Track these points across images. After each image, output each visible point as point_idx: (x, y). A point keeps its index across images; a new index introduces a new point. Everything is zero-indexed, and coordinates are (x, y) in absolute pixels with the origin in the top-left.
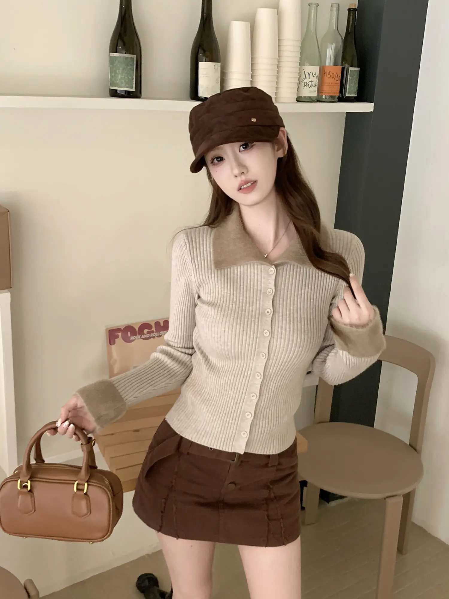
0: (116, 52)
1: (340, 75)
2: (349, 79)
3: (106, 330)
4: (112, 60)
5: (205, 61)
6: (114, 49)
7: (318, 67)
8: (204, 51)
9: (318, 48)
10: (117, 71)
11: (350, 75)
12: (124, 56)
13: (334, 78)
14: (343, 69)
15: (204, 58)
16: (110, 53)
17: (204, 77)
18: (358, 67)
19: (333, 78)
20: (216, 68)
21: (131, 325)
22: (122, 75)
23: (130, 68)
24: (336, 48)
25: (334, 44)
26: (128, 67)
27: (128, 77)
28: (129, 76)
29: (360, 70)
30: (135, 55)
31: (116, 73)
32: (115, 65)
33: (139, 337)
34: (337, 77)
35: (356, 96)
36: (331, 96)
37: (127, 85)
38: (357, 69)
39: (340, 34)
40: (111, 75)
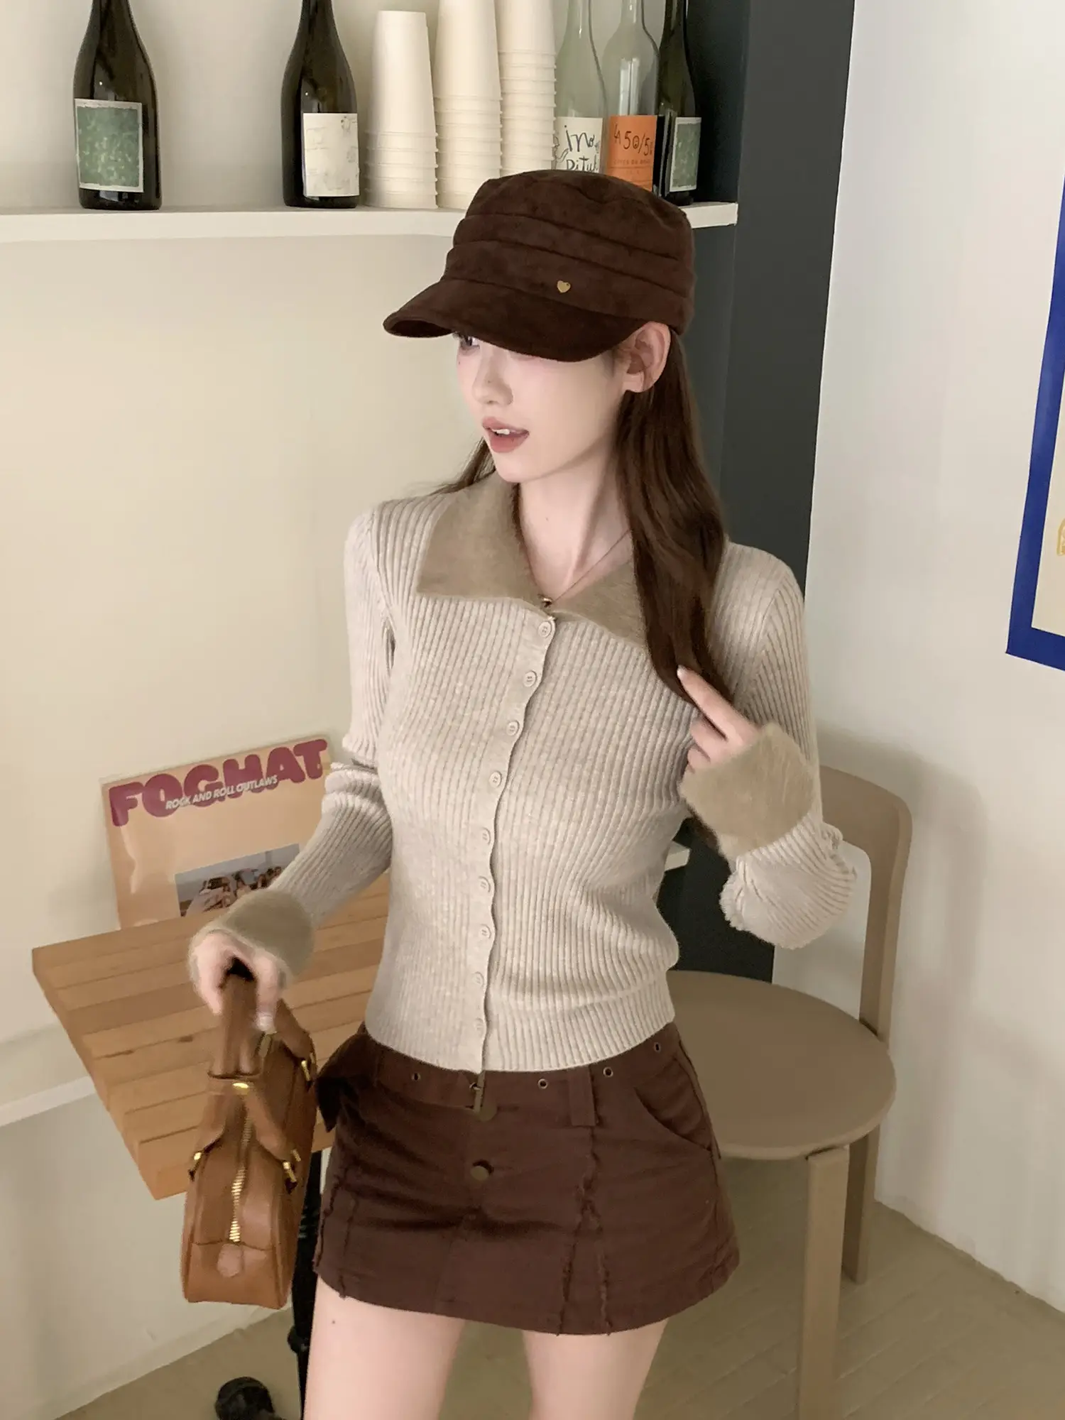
0: (92, 97)
1: (653, 139)
2: (677, 146)
3: (104, 787)
4: (82, 117)
5: (317, 110)
6: (86, 88)
7: (600, 120)
8: (315, 86)
9: (598, 68)
10: (97, 145)
11: (677, 137)
12: (111, 106)
14: (661, 122)
15: (315, 103)
16: (76, 99)
17: (316, 149)
18: (696, 116)
19: (635, 147)
20: (345, 127)
21: (166, 773)
22: (109, 155)
23: (130, 137)
24: (641, 70)
25: (634, 60)
26: (124, 134)
27: (125, 160)
28: (127, 155)
29: (702, 123)
30: (141, 104)
31: (93, 149)
32: (89, 128)
33: (188, 800)
34: (647, 145)
35: (693, 188)
37: (124, 179)
38: (694, 121)
39: (648, 35)
40: (80, 155)
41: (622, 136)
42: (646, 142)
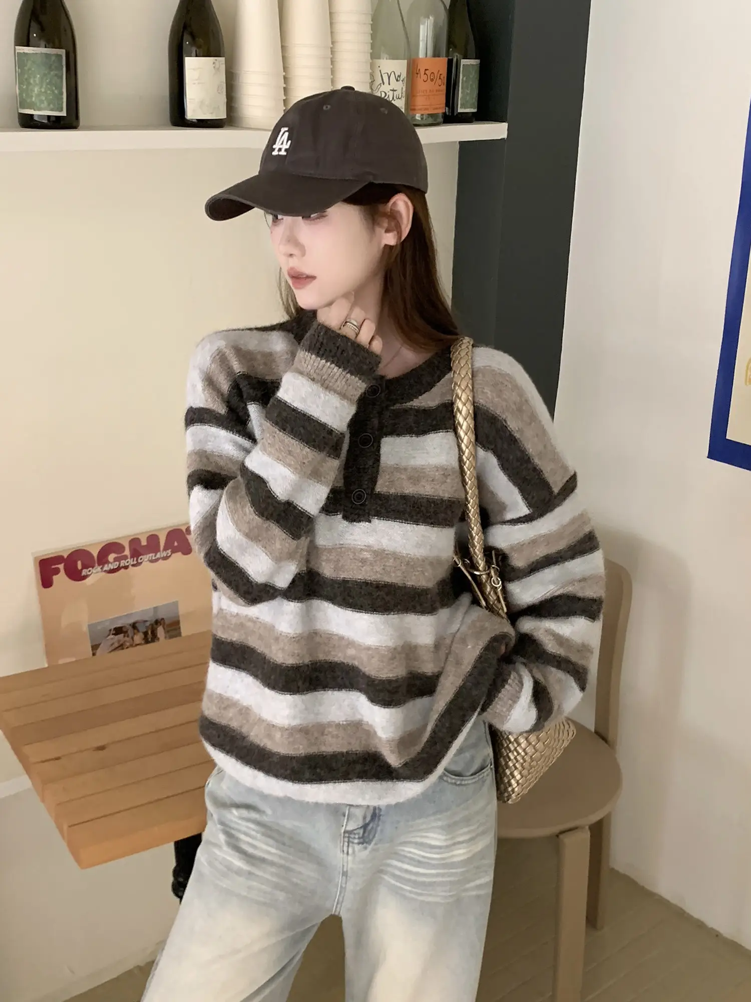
0: (28, 45)
1: (444, 75)
2: (462, 79)
3: (35, 560)
4: (21, 60)
5: (195, 55)
6: (23, 38)
7: (406, 61)
8: (193, 37)
9: (404, 25)
10: (32, 81)
11: (462, 73)
12: (43, 52)
13: (434, 81)
14: (450, 62)
15: (194, 49)
16: (17, 47)
17: (194, 84)
18: (476, 58)
19: (432, 80)
20: (217, 66)
22: (41, 88)
23: (56, 75)
24: (435, 25)
25: (431, 17)
26: (52, 73)
27: (53, 91)
28: (54, 88)
29: (480, 63)
30: (64, 51)
31: (29, 84)
32: (25, 68)
33: (99, 569)
34: (440, 78)
35: (475, 110)
36: (431, 115)
37: (52, 106)
38: (475, 62)
40: (19, 89)
41: (422, 72)
42: (440, 77)
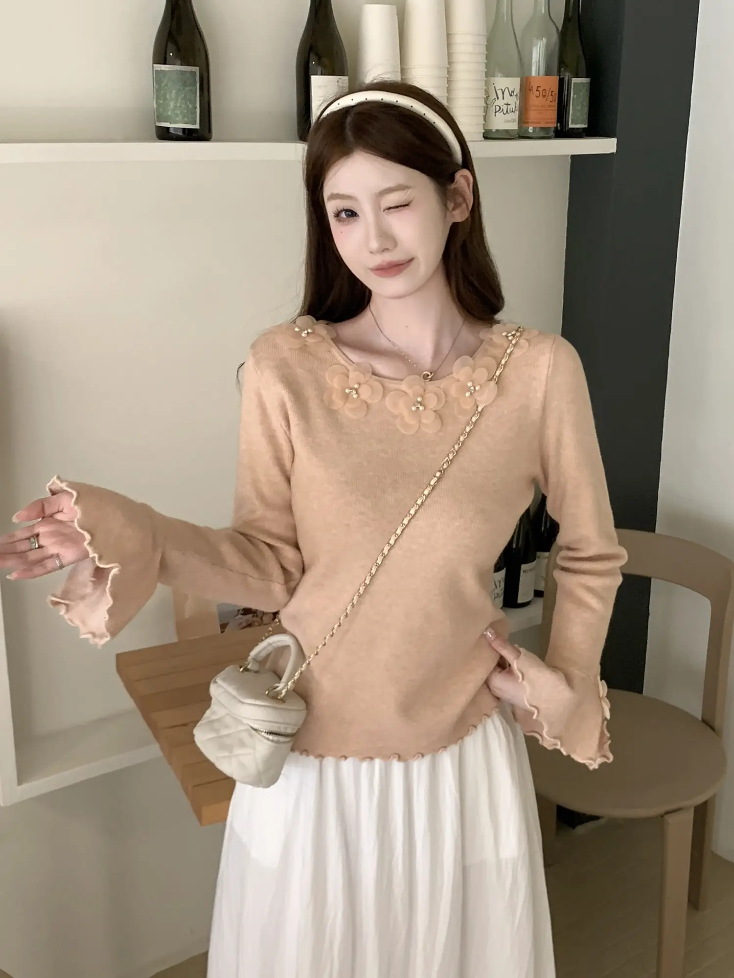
0: (165, 63)
1: (556, 92)
2: (573, 98)
4: (158, 77)
5: (321, 74)
6: (161, 57)
7: (519, 79)
8: (319, 58)
9: (517, 44)
10: (168, 96)
11: (573, 91)
12: (178, 69)
13: (546, 98)
14: (561, 82)
15: (320, 69)
16: (155, 65)
17: (320, 100)
18: (587, 77)
19: (544, 96)
20: (340, 83)
22: (176, 102)
23: (190, 91)
24: (548, 46)
25: (544, 39)
26: (187, 89)
27: (188, 106)
28: (189, 103)
29: (591, 82)
30: (198, 68)
31: (165, 99)
32: (163, 84)
34: (552, 95)
35: (586, 126)
36: (543, 129)
37: (186, 119)
38: (585, 80)
39: (553, 22)
40: (156, 103)
41: (535, 89)
42: (551, 93)
